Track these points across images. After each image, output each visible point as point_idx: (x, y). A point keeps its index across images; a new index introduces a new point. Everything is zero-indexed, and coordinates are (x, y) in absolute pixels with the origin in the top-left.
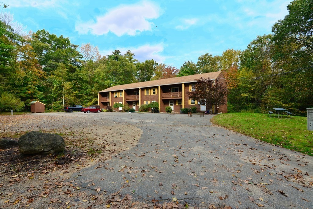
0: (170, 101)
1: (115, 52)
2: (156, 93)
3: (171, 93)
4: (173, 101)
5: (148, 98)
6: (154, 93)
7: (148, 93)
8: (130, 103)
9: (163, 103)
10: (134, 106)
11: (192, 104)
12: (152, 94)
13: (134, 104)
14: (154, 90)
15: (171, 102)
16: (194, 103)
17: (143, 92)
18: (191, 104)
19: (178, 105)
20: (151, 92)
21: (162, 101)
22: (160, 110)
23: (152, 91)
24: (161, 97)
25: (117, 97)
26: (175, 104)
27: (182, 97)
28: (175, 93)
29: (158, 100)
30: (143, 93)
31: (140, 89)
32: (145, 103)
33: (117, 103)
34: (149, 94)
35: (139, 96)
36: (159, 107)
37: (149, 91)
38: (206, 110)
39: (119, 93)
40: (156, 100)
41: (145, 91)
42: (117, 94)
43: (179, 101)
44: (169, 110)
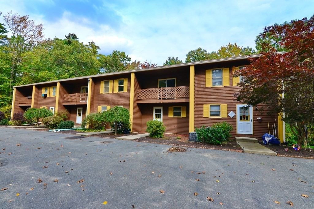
0: (155, 108)
1: (69, 36)
2: (125, 90)
3: (158, 89)
4: (161, 108)
5: (106, 100)
6: (121, 89)
7: (107, 89)
8: (72, 109)
9: (138, 112)
10: (80, 115)
11: (211, 115)
12: (116, 90)
13: (80, 111)
14: (121, 83)
15: (158, 111)
16: (218, 115)
17: (97, 86)
18: (209, 117)
19: (172, 116)
20: (114, 87)
21: (137, 108)
22: (131, 128)
23: (117, 84)
24: (136, 98)
25: (48, 96)
26: (166, 113)
27: (188, 98)
28: (167, 89)
29: (129, 105)
30: (96, 89)
31: (91, 80)
32: (100, 109)
33: (46, 108)
34: (110, 91)
35: (87, 96)
36: (131, 121)
37: (111, 84)
38: (252, 133)
39: (52, 89)
40: (125, 105)
41: (102, 85)
42: (48, 90)
43: (175, 109)
44: (156, 131)
